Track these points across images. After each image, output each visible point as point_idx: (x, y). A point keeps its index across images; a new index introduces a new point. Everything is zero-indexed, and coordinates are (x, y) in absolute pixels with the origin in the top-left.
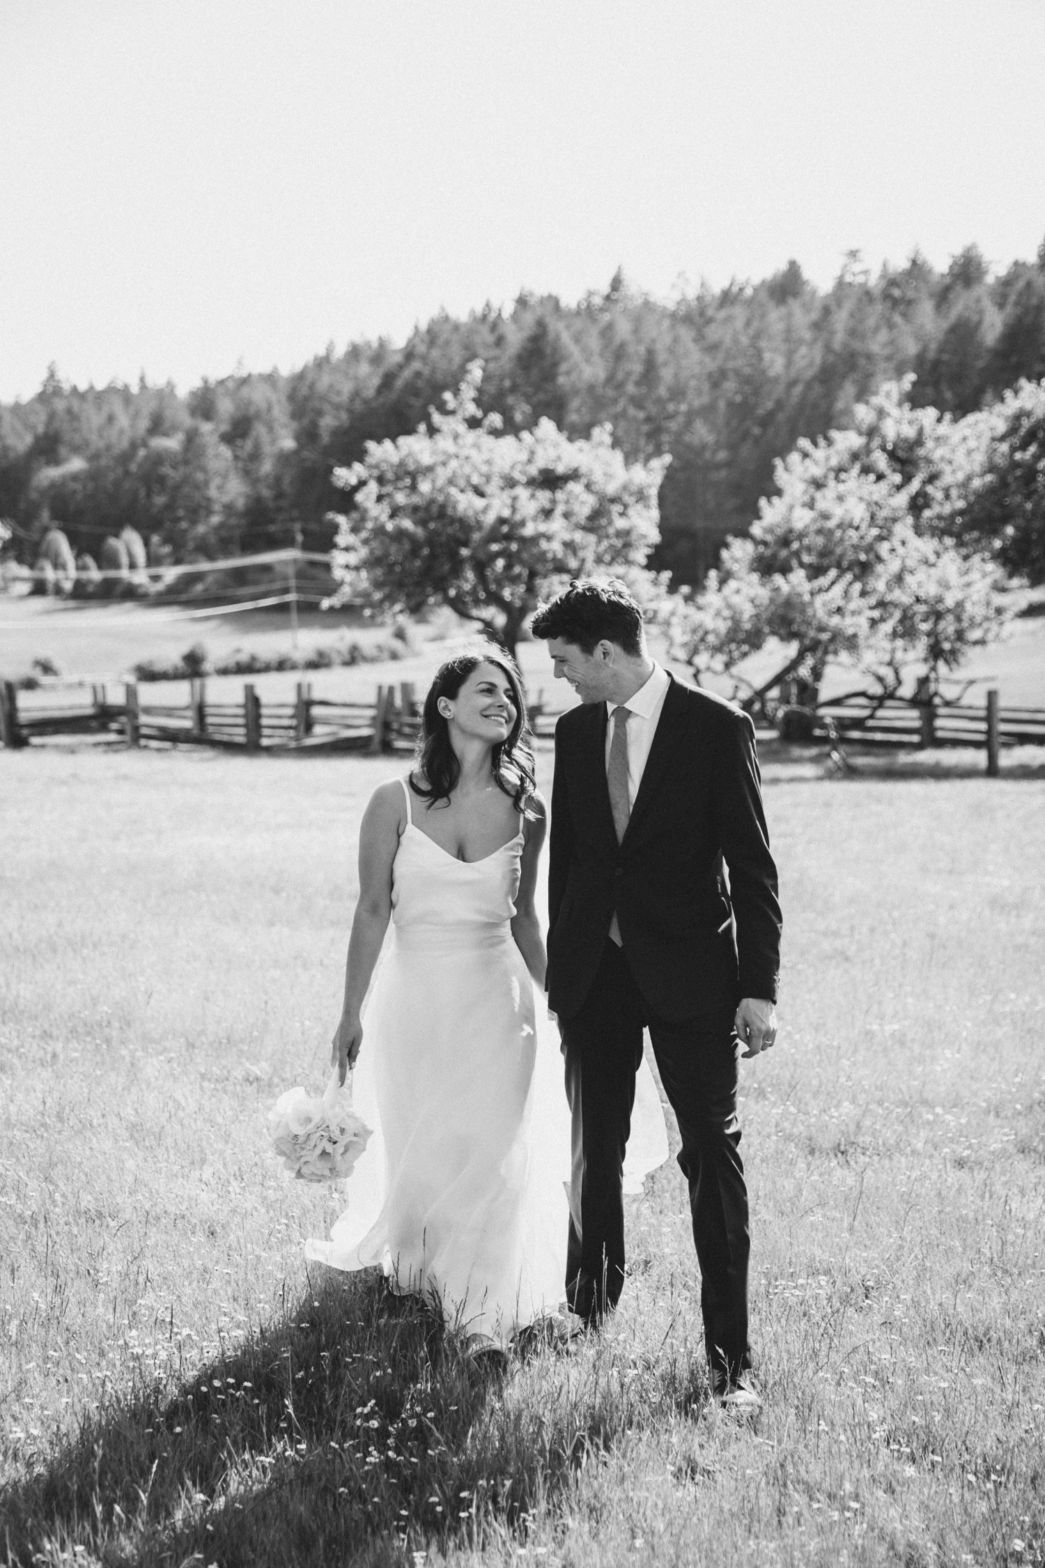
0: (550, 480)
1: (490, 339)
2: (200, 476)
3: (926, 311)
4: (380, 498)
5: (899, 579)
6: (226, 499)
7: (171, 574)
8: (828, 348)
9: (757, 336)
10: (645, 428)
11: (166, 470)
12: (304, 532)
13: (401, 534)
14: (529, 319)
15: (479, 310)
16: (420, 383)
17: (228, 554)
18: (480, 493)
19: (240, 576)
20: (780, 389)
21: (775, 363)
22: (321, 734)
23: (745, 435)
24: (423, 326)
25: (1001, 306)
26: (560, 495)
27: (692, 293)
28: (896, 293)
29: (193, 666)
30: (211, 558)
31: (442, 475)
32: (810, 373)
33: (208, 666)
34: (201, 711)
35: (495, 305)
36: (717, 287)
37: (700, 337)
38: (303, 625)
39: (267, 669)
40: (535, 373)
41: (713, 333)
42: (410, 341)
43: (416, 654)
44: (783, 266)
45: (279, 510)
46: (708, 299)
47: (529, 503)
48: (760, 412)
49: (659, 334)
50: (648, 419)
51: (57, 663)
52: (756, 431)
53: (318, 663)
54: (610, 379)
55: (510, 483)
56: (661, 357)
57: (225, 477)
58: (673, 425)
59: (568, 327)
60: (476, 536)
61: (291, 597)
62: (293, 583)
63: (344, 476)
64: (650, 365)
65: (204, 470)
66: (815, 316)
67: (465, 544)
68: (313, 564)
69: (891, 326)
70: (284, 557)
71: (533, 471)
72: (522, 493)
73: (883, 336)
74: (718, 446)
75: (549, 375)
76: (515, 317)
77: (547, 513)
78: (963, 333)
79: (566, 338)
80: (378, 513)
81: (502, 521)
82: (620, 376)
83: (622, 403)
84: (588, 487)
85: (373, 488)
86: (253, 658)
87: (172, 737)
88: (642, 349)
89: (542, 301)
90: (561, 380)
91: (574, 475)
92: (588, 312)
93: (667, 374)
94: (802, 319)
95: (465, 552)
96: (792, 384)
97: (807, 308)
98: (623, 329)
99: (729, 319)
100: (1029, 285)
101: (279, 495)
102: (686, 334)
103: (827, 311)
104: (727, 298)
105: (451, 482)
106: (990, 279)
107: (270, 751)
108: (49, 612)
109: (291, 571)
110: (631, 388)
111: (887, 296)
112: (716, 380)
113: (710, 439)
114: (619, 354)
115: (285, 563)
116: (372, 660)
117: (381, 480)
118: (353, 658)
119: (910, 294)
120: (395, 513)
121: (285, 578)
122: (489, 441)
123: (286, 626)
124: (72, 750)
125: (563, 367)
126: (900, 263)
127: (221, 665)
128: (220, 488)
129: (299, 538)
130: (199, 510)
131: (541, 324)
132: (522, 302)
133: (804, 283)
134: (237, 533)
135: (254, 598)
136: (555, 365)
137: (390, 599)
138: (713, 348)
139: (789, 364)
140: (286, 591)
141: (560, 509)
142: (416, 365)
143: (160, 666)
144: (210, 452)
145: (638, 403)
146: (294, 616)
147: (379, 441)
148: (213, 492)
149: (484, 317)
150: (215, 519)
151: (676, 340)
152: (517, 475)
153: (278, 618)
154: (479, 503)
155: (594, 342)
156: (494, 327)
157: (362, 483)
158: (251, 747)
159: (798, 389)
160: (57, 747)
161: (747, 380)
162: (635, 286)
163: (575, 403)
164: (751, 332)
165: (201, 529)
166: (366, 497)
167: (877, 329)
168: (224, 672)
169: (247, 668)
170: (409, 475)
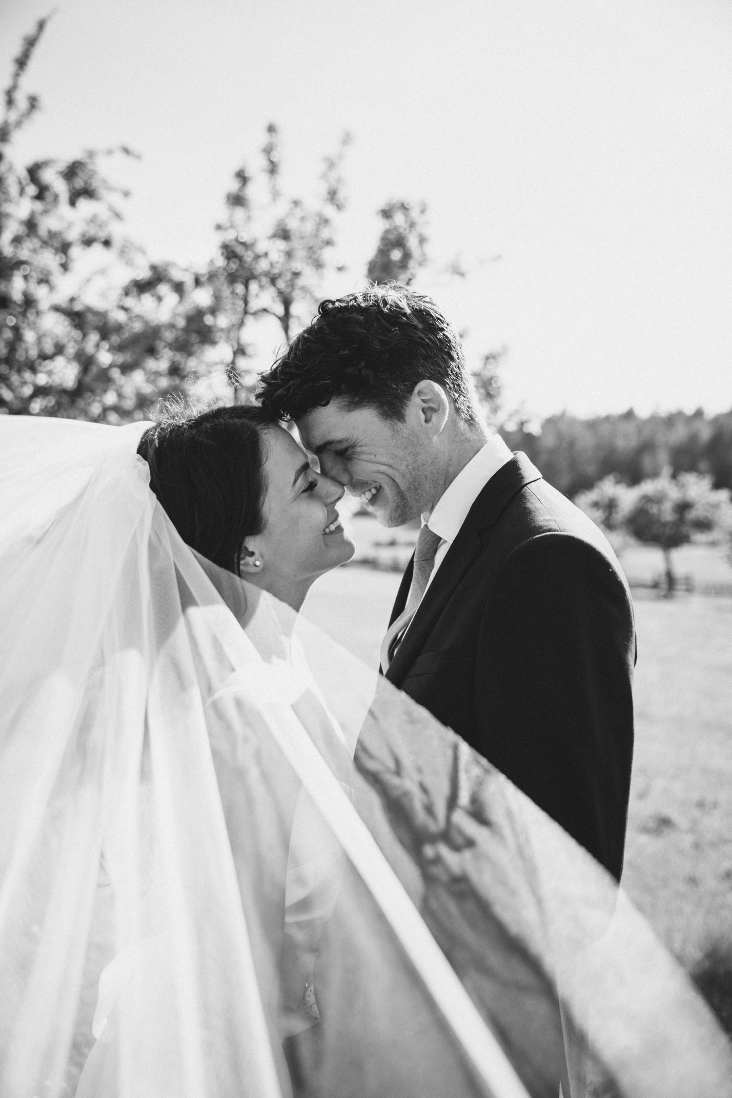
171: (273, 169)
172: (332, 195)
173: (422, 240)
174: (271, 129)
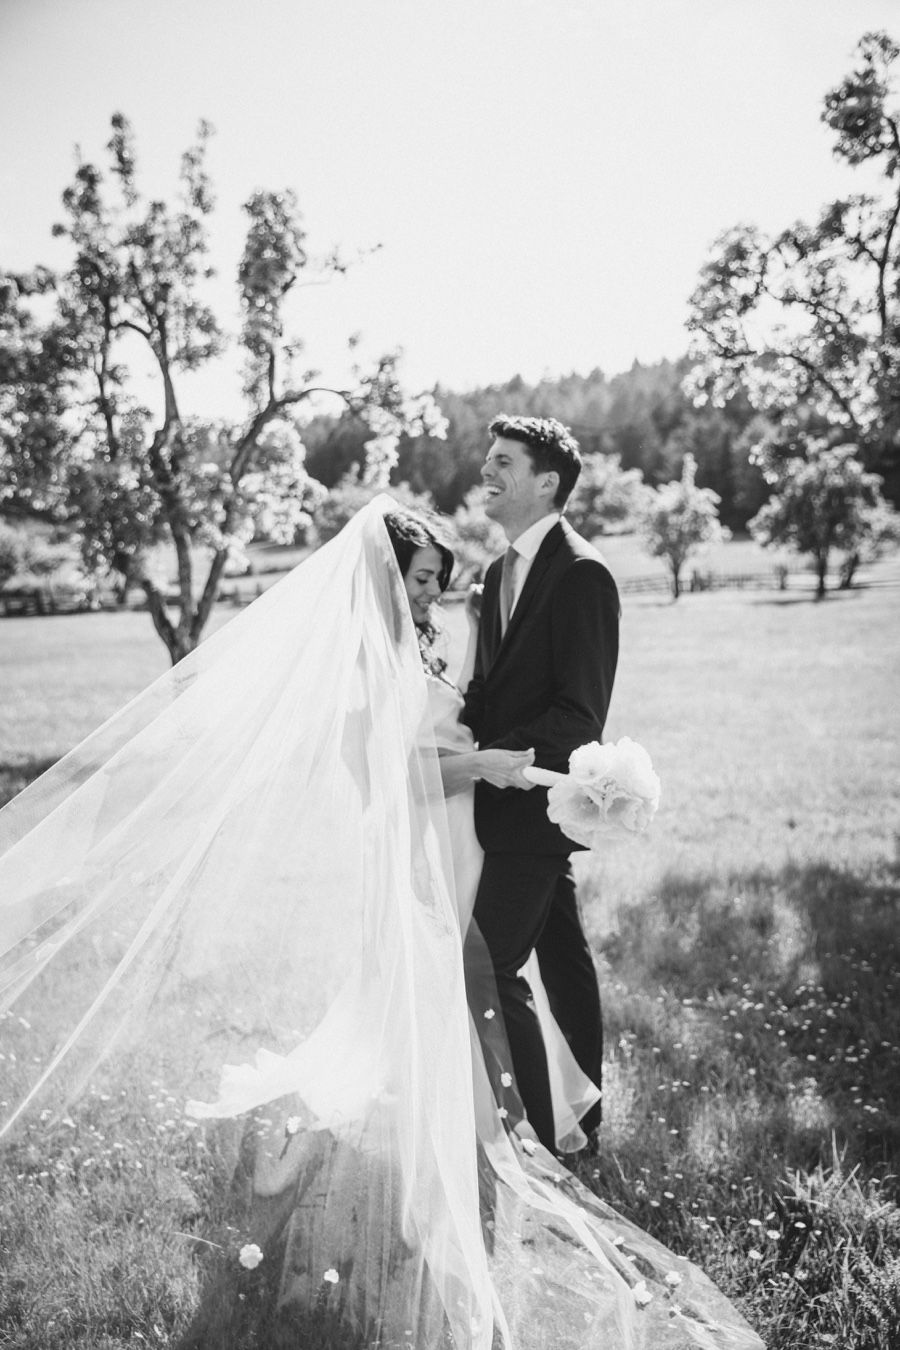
3: (577, 397)
25: (611, 393)
27: (472, 389)
28: (565, 388)
36: (484, 386)
37: (475, 410)
41: (480, 408)
44: (514, 376)
46: (480, 392)
49: (457, 411)
56: (458, 420)
64: (453, 426)
66: (527, 400)
69: (562, 402)
78: (594, 406)
93: (461, 430)
94: (522, 400)
97: (524, 396)
99: (488, 401)
100: (623, 385)
102: (469, 410)
103: (533, 398)
106: (607, 380)
111: (560, 389)
119: (571, 388)
126: (567, 374)
133: (523, 384)
138: (480, 416)
171: (125, 168)
172: (199, 195)
173: (299, 236)
174: (117, 121)
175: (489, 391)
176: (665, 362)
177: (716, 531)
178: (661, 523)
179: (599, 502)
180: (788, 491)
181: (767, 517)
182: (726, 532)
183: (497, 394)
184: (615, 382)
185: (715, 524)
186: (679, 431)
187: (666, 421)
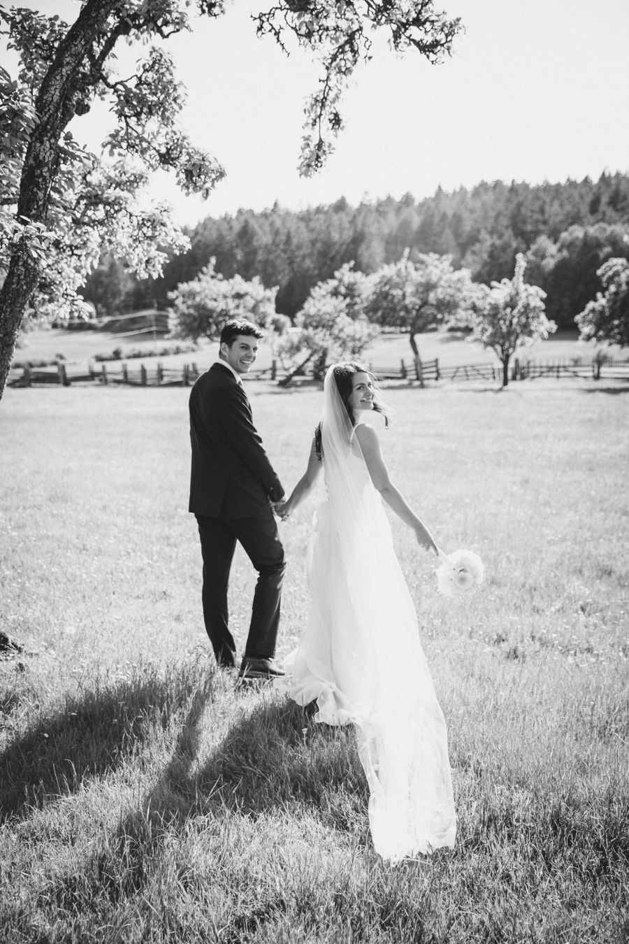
0: (239, 296)
1: (227, 227)
2: (116, 281)
3: (392, 217)
4: (184, 302)
5: (341, 330)
6: (127, 290)
7: (106, 319)
8: (355, 231)
9: (328, 227)
10: (288, 261)
11: (103, 279)
12: (158, 303)
13: (190, 315)
14: (242, 218)
15: (223, 216)
16: (201, 245)
17: (128, 312)
18: (215, 300)
19: (133, 321)
20: (337, 247)
21: (336, 236)
22: (166, 380)
23: (325, 264)
24: (202, 221)
25: (419, 214)
26: (242, 301)
27: (305, 208)
28: (381, 209)
29: (117, 355)
30: (122, 314)
31: (203, 295)
32: (349, 240)
33: (123, 355)
34: (125, 373)
35: (229, 213)
36: (314, 206)
37: (307, 226)
38: (157, 339)
39: (145, 356)
40: (245, 241)
41: (312, 224)
42: (197, 227)
43: (201, 349)
44: (339, 198)
45: (147, 293)
46: (311, 211)
47: (231, 304)
48: (330, 255)
49: (292, 225)
50: (288, 258)
51: (65, 355)
52: (329, 262)
53: (165, 353)
54: (274, 243)
55: (225, 297)
56: (293, 234)
57: (126, 281)
58: (298, 260)
59: (257, 222)
60: (215, 315)
61: (154, 329)
62: (154, 323)
63: (171, 295)
64: (289, 238)
65: (118, 278)
66: (350, 218)
67: (211, 317)
68: (161, 316)
69: (379, 222)
70: (150, 313)
71: (233, 292)
72: (230, 301)
73: (376, 226)
74: (315, 268)
75: (250, 242)
76: (237, 218)
77: (237, 307)
78: (405, 225)
79: (256, 227)
80: (183, 308)
81: (222, 310)
82: (277, 241)
83: (278, 252)
84: (252, 297)
85: (181, 299)
86: (140, 352)
87: (118, 382)
88: (286, 231)
89: (248, 211)
90: (255, 243)
91: (246, 294)
92: (265, 215)
93: (295, 241)
94: (346, 220)
95: (211, 320)
96: (342, 245)
97: (347, 215)
98: (278, 223)
99: (318, 220)
100: (429, 208)
101: (147, 288)
102: (302, 225)
103: (355, 217)
104: (318, 210)
105: (206, 296)
106: (416, 203)
107: (150, 386)
108: (58, 335)
109: (153, 318)
110: (282, 246)
111: (377, 210)
112: (313, 242)
113: (312, 266)
114: (277, 233)
115: (150, 316)
116: (185, 352)
117: (183, 296)
118: (178, 351)
119: (386, 209)
120: (188, 307)
121: (150, 321)
122: (219, 283)
123: (152, 339)
124: (85, 387)
125: (255, 238)
126: (383, 198)
127: (128, 354)
128: (124, 286)
129: (156, 305)
130: (116, 294)
131: (247, 222)
132: (240, 212)
133: (347, 205)
134: (131, 303)
135: (139, 329)
136: (252, 237)
137: (187, 336)
138: (312, 231)
139: (341, 237)
140: (151, 326)
141: (242, 306)
142: (199, 237)
143: (105, 356)
144: (120, 271)
145: (284, 251)
146: (155, 336)
147: (182, 282)
148: (121, 287)
149: (225, 219)
150: (122, 298)
151: (298, 227)
152: (228, 294)
153: (148, 336)
154: (215, 304)
155: (267, 229)
156: (229, 222)
157: (177, 298)
158: (143, 383)
159: (344, 247)
160: (80, 386)
161: (324, 243)
162: (283, 206)
163: (260, 252)
164: (326, 225)
165: (117, 302)
166: (179, 302)
167: (373, 224)
168: (129, 357)
169: (138, 356)
170: (192, 295)
175: (319, 210)
176: (462, 189)
177: (545, 325)
178: (494, 314)
179: (432, 297)
180: (613, 288)
181: (593, 311)
182: (552, 326)
183: (326, 213)
184: (421, 205)
185: (543, 317)
186: (477, 247)
187: (463, 239)
